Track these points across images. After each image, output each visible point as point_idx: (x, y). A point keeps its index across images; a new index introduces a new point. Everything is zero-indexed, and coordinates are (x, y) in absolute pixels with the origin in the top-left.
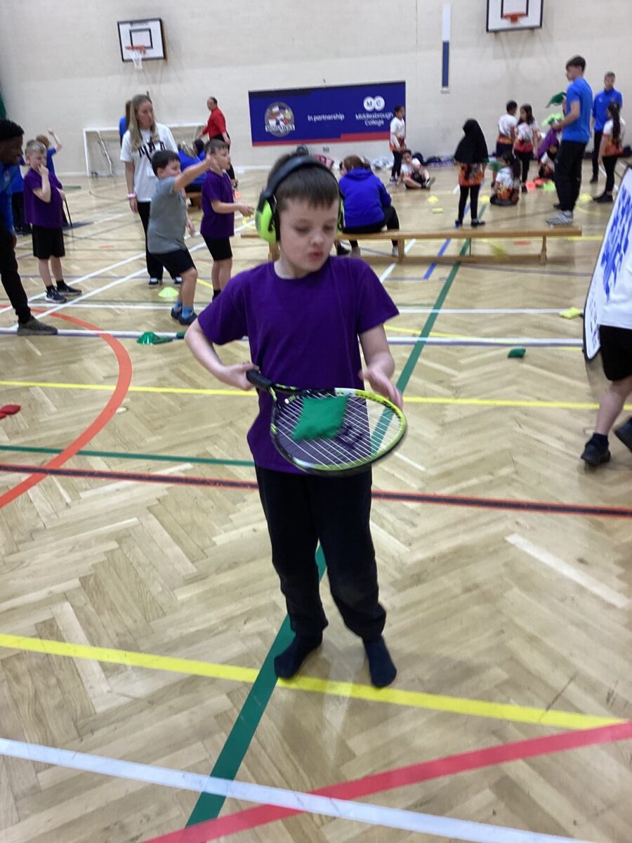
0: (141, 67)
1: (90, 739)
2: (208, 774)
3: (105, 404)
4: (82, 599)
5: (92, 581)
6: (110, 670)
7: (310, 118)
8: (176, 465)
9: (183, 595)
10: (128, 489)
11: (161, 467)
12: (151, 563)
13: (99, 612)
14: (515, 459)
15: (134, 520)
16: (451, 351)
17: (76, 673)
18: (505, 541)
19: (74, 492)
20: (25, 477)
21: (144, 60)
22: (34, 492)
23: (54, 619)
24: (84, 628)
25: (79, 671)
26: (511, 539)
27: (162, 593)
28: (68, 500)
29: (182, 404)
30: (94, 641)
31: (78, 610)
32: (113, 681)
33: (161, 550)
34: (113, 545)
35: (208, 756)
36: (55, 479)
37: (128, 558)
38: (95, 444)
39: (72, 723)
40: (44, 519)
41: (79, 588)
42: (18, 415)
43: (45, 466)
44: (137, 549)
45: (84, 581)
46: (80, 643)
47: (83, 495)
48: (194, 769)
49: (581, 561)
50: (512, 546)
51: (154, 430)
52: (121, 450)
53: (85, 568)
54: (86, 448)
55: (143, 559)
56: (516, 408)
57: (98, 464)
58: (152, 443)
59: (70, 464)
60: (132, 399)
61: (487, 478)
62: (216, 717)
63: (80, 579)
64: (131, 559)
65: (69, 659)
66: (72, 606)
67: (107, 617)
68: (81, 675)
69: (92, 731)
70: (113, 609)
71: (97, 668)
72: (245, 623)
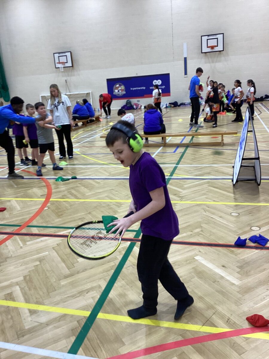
0: (63, 70)
1: (22, 339)
2: (66, 352)
3: (40, 206)
4: (24, 285)
5: (28, 277)
6: (32, 312)
7: (131, 89)
8: (66, 230)
9: (63, 282)
10: (46, 240)
11: (60, 231)
12: (52, 270)
13: (30, 289)
14: (202, 225)
15: (47, 252)
16: (181, 182)
17: (19, 314)
18: (194, 259)
19: (24, 242)
20: (5, 236)
21: (64, 67)
22: (8, 243)
23: (12, 292)
24: (24, 296)
25: (20, 313)
26: (197, 258)
27: (55, 282)
28: (22, 245)
29: (71, 206)
30: (27, 301)
31: (22, 289)
32: (33, 316)
33: (56, 265)
34: (38, 263)
35: (67, 345)
36: (17, 237)
37: (43, 268)
38: (34, 223)
39: (16, 333)
40: (12, 253)
41: (23, 280)
42: (5, 212)
43: (13, 232)
44: (47, 264)
45: (25, 277)
46: (21, 302)
47: (28, 243)
48: (61, 350)
49: (223, 266)
50: (197, 260)
51: (59, 216)
52: (45, 225)
53: (26, 272)
54: (30, 224)
55: (49, 269)
56: (204, 204)
57: (35, 231)
58: (57, 221)
59: (24, 231)
60: (51, 204)
61: (189, 233)
62: (72, 330)
63: (24, 276)
64: (44, 269)
65: (16, 308)
66: (20, 287)
67: (33, 291)
68: (21, 314)
69: (23, 336)
70: (35, 288)
71: (27, 311)
72: (87, 293)
